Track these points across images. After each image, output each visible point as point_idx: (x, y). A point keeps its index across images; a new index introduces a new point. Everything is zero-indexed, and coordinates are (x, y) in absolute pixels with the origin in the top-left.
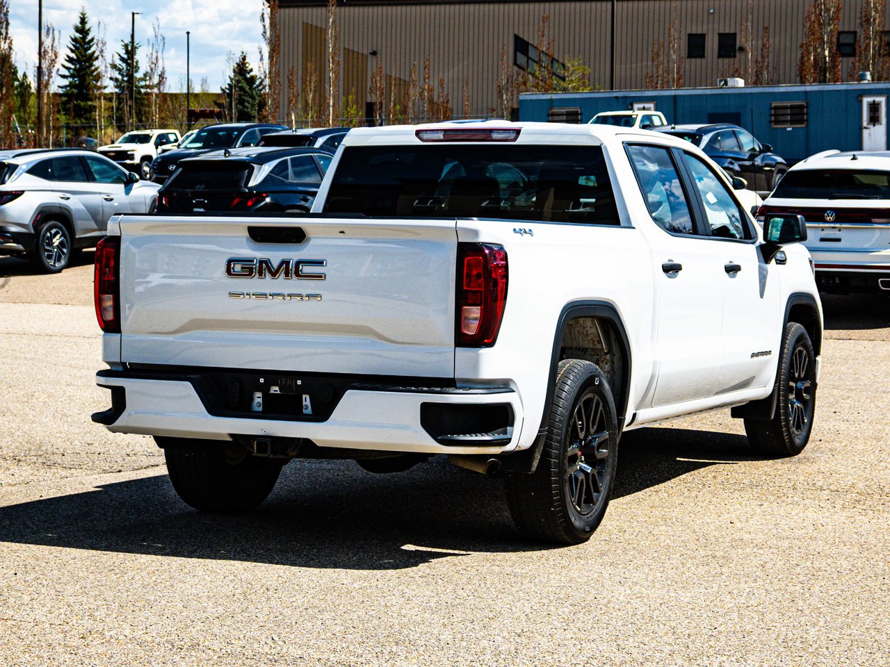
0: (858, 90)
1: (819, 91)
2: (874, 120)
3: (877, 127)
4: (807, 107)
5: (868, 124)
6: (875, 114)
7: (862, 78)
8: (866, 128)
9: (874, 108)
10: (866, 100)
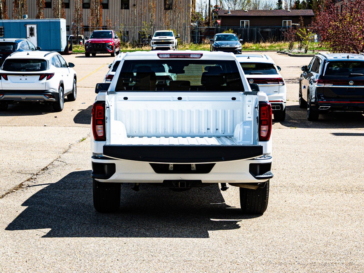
0: (24, 22)
1: (8, 22)
2: (32, 34)
3: (33, 37)
4: (3, 29)
5: (29, 36)
6: (32, 32)
7: (24, 17)
8: (29, 38)
9: (32, 29)
10: (28, 26)
